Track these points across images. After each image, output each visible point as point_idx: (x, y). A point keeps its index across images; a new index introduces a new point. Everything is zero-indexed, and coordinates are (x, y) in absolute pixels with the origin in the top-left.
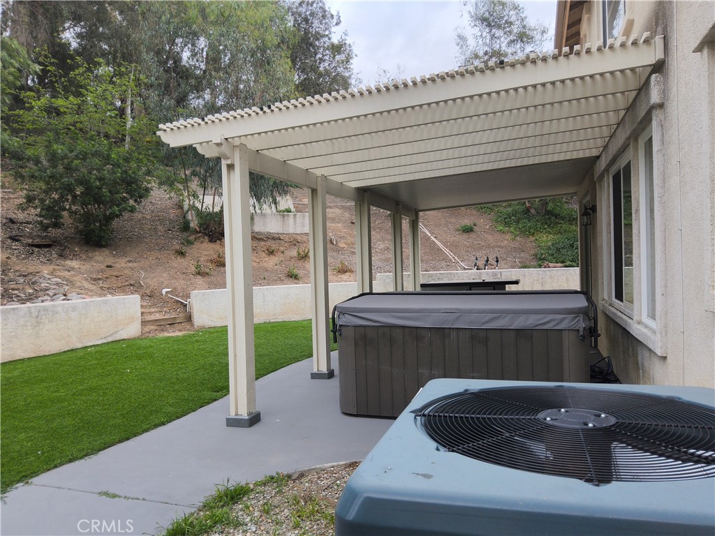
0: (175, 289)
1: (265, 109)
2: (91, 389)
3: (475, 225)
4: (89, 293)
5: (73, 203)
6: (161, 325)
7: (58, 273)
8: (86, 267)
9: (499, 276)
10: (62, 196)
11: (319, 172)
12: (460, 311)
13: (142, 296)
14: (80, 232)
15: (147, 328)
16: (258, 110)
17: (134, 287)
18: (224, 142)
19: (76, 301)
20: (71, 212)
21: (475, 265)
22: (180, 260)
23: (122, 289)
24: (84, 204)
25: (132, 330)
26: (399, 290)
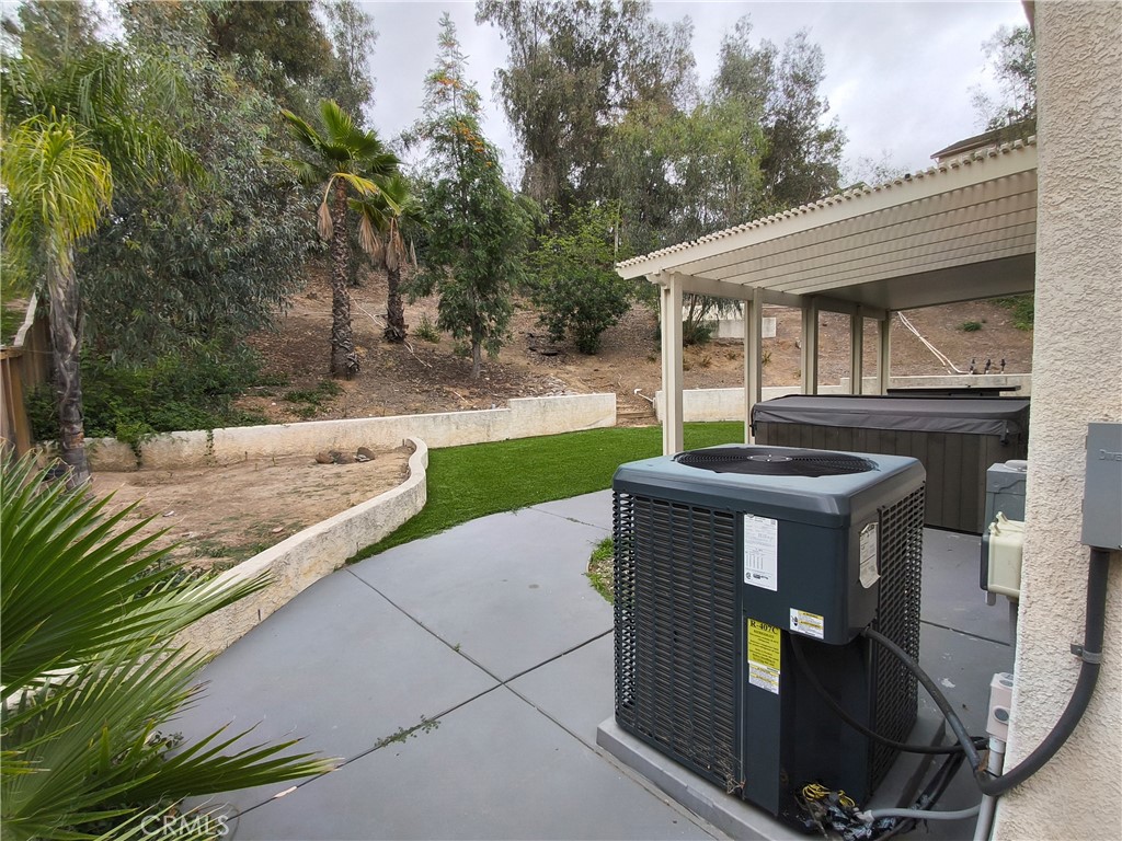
0: (645, 389)
1: (693, 242)
2: (574, 459)
3: (984, 322)
4: (580, 390)
5: (572, 320)
6: (632, 418)
7: (560, 375)
8: (580, 370)
9: (1004, 382)
10: (564, 316)
11: (755, 285)
12: (869, 412)
13: (618, 396)
14: (577, 343)
15: (620, 421)
16: (687, 244)
17: (612, 386)
18: (662, 273)
19: (570, 396)
20: (571, 328)
21: (971, 369)
22: (651, 365)
23: (604, 389)
24: (579, 321)
25: (609, 421)
26: (857, 393)
